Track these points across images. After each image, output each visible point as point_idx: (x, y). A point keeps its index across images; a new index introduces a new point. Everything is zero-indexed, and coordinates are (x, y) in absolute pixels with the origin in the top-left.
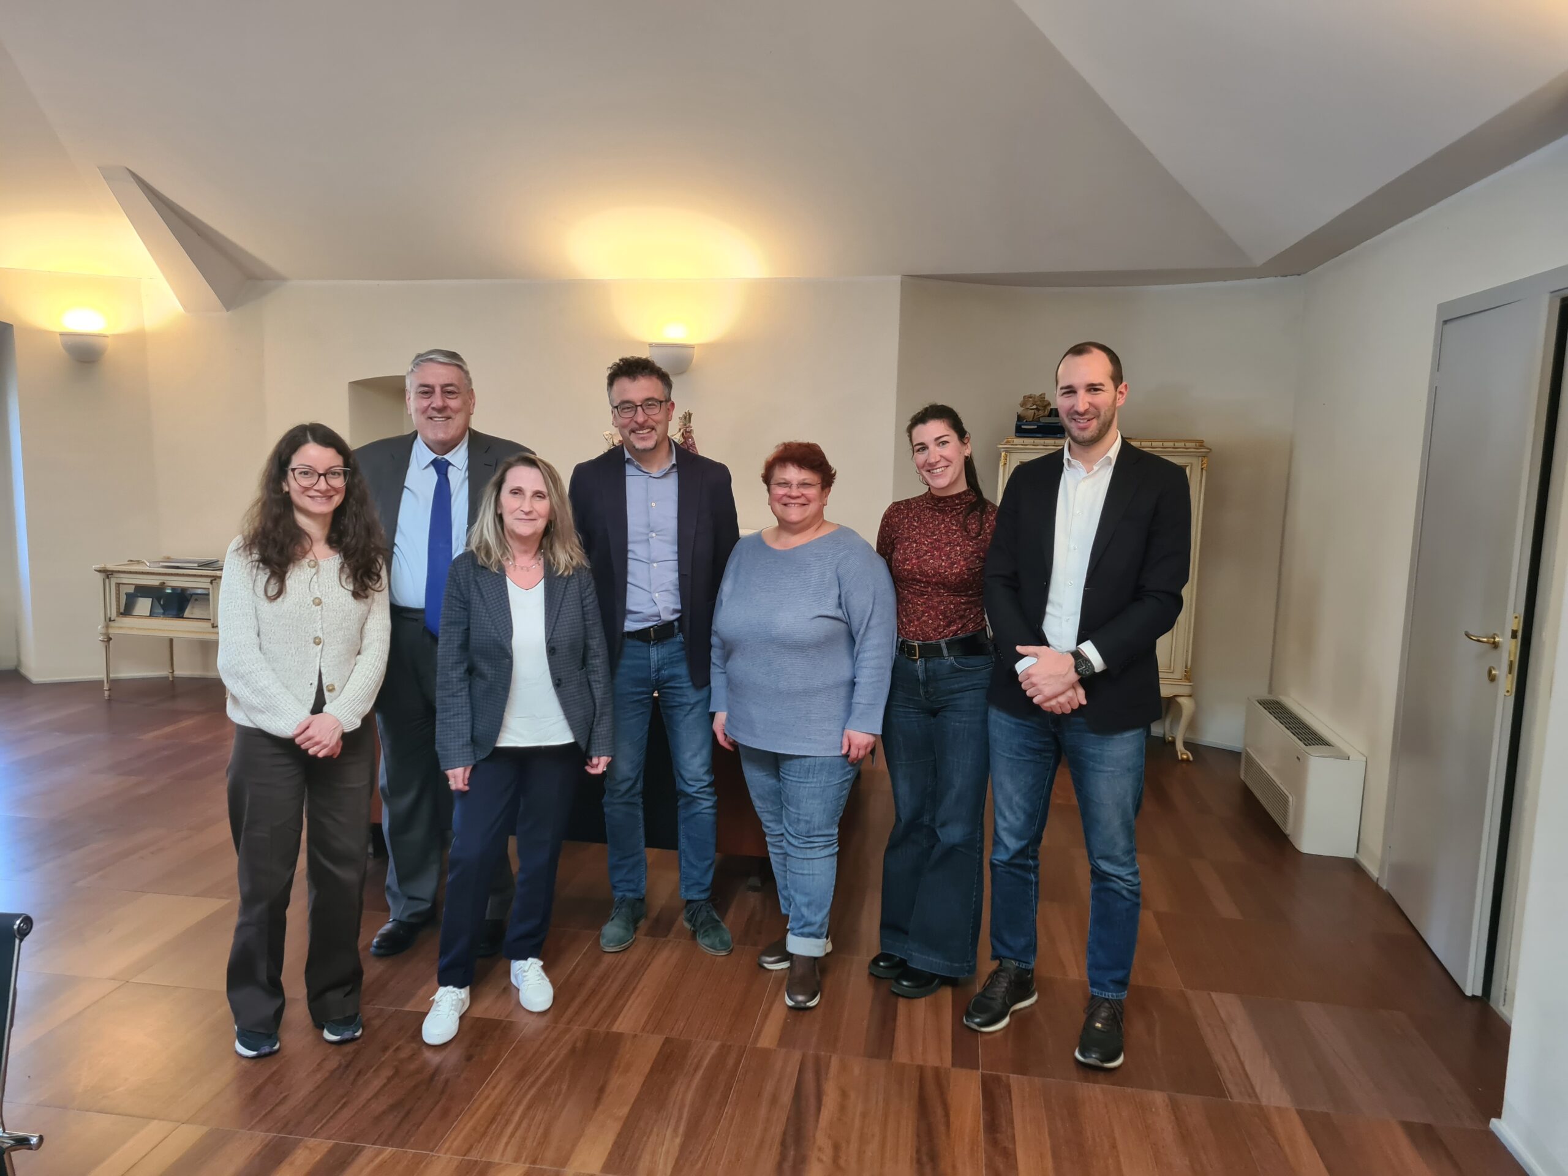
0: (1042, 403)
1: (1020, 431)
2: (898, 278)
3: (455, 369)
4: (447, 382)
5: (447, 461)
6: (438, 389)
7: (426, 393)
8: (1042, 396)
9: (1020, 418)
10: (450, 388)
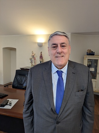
0: (90, 51)
1: (88, 55)
2: (70, 33)
3: (65, 37)
4: (63, 42)
5: (62, 71)
6: (59, 45)
7: (55, 47)
8: (90, 50)
9: (87, 53)
10: (63, 45)
